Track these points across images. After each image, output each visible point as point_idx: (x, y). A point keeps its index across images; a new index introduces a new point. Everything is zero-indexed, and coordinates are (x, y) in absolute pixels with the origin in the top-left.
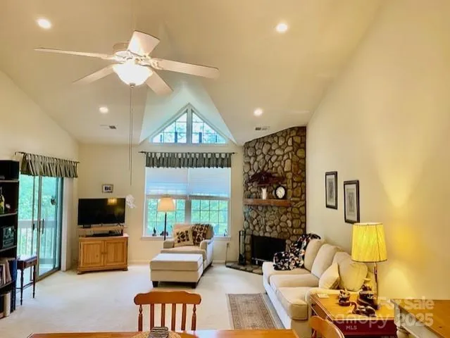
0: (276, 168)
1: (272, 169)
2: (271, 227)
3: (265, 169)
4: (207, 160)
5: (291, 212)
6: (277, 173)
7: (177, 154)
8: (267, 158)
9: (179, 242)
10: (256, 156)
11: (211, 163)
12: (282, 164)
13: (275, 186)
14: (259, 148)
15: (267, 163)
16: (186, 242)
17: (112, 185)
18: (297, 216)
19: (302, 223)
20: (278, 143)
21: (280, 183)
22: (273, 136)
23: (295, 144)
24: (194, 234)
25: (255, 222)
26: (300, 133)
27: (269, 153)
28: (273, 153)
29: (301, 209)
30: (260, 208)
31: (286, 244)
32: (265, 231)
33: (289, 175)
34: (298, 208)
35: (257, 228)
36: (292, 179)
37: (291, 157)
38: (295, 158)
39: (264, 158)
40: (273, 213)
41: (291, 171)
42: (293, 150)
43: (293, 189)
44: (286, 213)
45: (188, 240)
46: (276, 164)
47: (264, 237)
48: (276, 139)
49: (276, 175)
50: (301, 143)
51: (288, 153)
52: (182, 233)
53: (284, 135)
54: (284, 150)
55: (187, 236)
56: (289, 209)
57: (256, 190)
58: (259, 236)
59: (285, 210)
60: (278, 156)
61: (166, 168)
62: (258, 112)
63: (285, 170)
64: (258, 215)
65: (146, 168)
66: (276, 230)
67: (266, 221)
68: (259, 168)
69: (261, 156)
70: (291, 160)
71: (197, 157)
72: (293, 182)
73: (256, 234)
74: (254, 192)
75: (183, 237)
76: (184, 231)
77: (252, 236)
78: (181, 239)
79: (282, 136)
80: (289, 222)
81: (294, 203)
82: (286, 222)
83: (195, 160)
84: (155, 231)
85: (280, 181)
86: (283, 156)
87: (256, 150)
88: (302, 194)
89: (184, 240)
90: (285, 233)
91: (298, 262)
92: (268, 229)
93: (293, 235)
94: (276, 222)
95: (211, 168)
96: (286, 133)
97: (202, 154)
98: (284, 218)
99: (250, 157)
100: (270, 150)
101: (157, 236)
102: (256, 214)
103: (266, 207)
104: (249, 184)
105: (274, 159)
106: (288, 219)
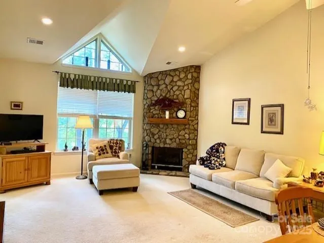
0: (178, 96)
1: (173, 96)
2: (171, 139)
3: (168, 96)
4: (116, 86)
5: (189, 128)
6: (178, 99)
7: (90, 77)
8: (169, 87)
9: (100, 155)
10: (159, 85)
11: (120, 88)
12: (183, 93)
13: (176, 109)
14: (161, 79)
15: (169, 91)
16: (106, 155)
17: (22, 103)
18: (192, 131)
19: (195, 136)
20: (179, 76)
21: (180, 107)
22: (175, 70)
23: (194, 78)
24: (111, 147)
25: (156, 137)
26: (197, 70)
27: (171, 84)
28: (175, 84)
29: (195, 126)
30: (161, 126)
31: (183, 151)
32: (165, 143)
33: (188, 101)
34: (193, 126)
35: (158, 141)
36: (190, 104)
37: (190, 88)
38: (193, 89)
39: (166, 87)
40: (173, 129)
41: (190, 98)
42: (192, 83)
43: (191, 111)
44: (184, 129)
45: (107, 153)
46: (177, 93)
47: (164, 148)
48: (177, 73)
49: (177, 101)
50: (197, 77)
51: (188, 85)
52: (101, 147)
53: (185, 70)
54: (184, 82)
55: (106, 149)
56: (187, 126)
57: (158, 112)
58: (160, 147)
59: (184, 127)
60: (179, 86)
61: (79, 89)
62: (182, 49)
63: (185, 97)
64: (159, 131)
65: (59, 88)
66: (175, 142)
67: (167, 136)
68: (161, 95)
69: (164, 86)
70: (190, 90)
71: (108, 81)
72: (191, 106)
73: (157, 145)
74: (156, 114)
75: (102, 150)
76: (103, 145)
77: (153, 147)
78: (101, 152)
79: (183, 71)
80: (187, 136)
81: (191, 122)
82: (184, 136)
83: (106, 84)
84: (66, 147)
85: (180, 105)
86: (183, 87)
87: (159, 81)
88: (196, 115)
89: (104, 153)
90: (183, 144)
91: (221, 163)
92: (168, 141)
93: (189, 144)
94: (175, 136)
95: (120, 92)
96: (186, 69)
97: (113, 79)
98: (182, 133)
99: (153, 86)
100: (172, 81)
101: (68, 151)
102: (157, 130)
103: (167, 125)
104: (151, 108)
105: (175, 88)
106: (186, 133)
